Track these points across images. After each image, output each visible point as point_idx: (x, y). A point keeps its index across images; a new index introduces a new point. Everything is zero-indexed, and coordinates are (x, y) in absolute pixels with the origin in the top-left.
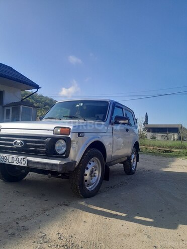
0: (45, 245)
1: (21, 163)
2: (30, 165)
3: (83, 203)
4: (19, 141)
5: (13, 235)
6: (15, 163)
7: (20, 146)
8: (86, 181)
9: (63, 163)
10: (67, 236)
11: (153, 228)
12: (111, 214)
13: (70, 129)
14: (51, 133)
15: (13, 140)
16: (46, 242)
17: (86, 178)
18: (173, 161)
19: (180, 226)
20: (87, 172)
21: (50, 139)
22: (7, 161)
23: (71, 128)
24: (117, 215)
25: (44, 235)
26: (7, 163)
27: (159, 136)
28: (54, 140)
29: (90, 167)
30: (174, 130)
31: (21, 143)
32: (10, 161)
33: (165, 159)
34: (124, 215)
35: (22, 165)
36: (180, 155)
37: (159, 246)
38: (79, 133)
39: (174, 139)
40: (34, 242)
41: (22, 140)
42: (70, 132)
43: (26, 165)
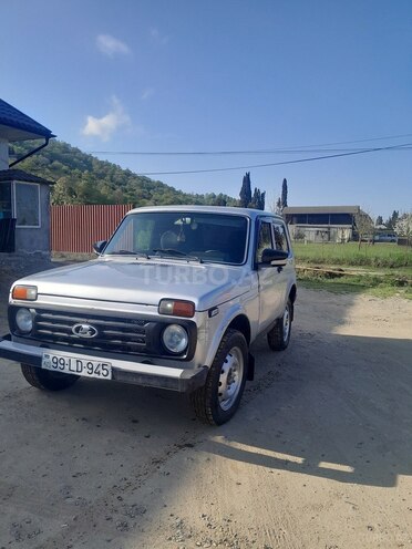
0: (190, 543)
1: (99, 373)
2: (119, 378)
3: (219, 439)
4: (85, 326)
5: (125, 526)
6: (84, 373)
7: (88, 335)
8: (221, 394)
9: (189, 376)
10: (218, 519)
11: (357, 487)
12: (276, 459)
13: (193, 304)
14: (153, 312)
15: (72, 323)
16: (190, 536)
17: (221, 389)
18: (351, 304)
19: (401, 478)
20: (223, 378)
21: (154, 324)
22: (67, 367)
23: (196, 302)
24: (287, 462)
25: (178, 521)
26: (66, 371)
27: (311, 232)
28: (162, 325)
29: (226, 367)
30: (343, 218)
31: (91, 330)
32: (74, 367)
33: (334, 299)
34: (300, 460)
35: (101, 377)
36: (361, 283)
37: (376, 526)
38: (210, 311)
39: (343, 240)
40: (170, 539)
41: (91, 324)
42: (194, 311)
43: (109, 377)
